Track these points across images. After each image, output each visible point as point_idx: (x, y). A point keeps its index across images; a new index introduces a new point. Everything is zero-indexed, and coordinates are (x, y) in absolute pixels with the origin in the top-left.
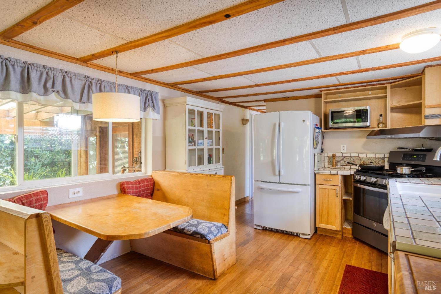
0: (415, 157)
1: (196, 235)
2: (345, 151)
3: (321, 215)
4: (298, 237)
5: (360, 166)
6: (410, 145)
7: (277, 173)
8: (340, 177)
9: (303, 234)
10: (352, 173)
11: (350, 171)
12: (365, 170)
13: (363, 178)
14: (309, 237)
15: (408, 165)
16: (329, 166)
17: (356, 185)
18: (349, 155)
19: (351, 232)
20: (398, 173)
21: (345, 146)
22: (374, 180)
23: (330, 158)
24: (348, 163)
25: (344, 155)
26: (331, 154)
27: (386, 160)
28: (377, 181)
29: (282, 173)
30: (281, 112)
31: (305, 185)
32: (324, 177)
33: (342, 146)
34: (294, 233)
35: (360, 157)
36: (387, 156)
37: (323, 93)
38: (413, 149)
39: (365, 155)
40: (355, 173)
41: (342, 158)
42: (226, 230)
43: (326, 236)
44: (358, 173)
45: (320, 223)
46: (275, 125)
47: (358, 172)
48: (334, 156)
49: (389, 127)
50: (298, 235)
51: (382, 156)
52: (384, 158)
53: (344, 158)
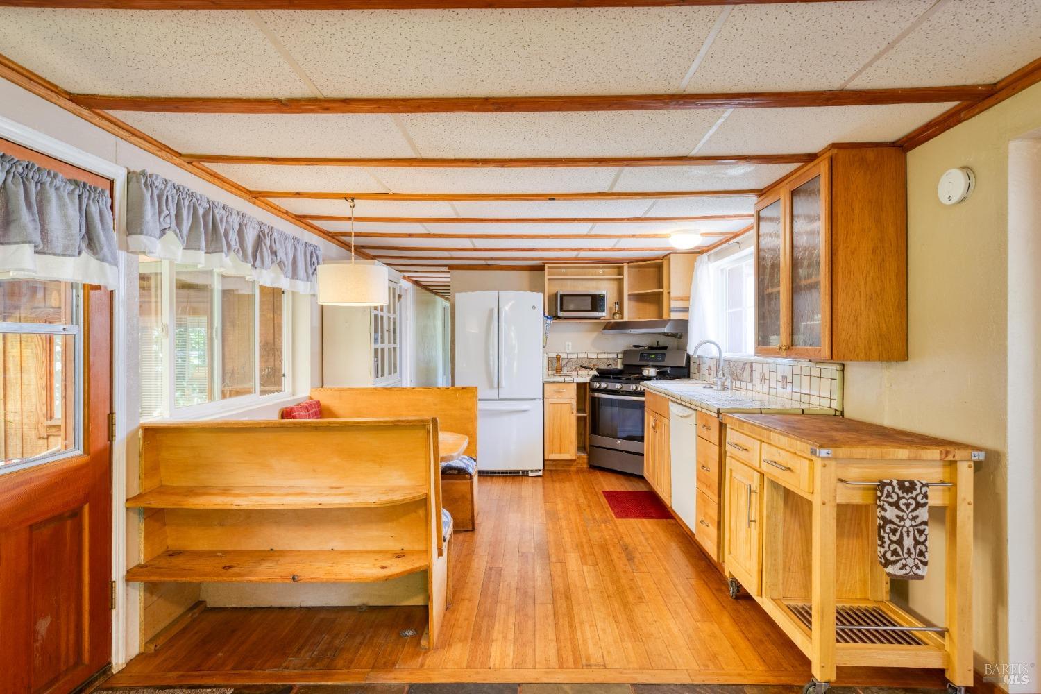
0: (653, 356)
1: (451, 472)
2: (570, 351)
3: (552, 442)
4: (526, 477)
5: (598, 370)
6: (645, 343)
7: (496, 385)
8: (574, 387)
9: (532, 471)
10: (588, 381)
11: (585, 377)
12: (603, 375)
13: (604, 385)
14: (540, 473)
15: (653, 366)
16: (550, 373)
17: (592, 394)
18: (575, 356)
19: (586, 460)
20: (644, 376)
21: (570, 343)
22: (618, 386)
23: (552, 361)
24: (582, 367)
25: (570, 356)
26: (554, 355)
27: (620, 361)
28: (621, 388)
29: (503, 383)
30: (501, 293)
31: (535, 399)
32: (555, 387)
33: (567, 343)
34: (518, 472)
35: (589, 359)
36: (620, 356)
37: (547, 265)
38: (649, 347)
39: (595, 356)
40: (591, 379)
41: (566, 361)
42: (475, 463)
43: (557, 471)
44: (595, 380)
45: (550, 453)
46: (491, 311)
47: (594, 378)
48: (558, 359)
49: (626, 319)
50: (525, 474)
51: (615, 356)
52: (617, 358)
53: (569, 360)
